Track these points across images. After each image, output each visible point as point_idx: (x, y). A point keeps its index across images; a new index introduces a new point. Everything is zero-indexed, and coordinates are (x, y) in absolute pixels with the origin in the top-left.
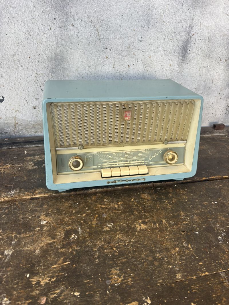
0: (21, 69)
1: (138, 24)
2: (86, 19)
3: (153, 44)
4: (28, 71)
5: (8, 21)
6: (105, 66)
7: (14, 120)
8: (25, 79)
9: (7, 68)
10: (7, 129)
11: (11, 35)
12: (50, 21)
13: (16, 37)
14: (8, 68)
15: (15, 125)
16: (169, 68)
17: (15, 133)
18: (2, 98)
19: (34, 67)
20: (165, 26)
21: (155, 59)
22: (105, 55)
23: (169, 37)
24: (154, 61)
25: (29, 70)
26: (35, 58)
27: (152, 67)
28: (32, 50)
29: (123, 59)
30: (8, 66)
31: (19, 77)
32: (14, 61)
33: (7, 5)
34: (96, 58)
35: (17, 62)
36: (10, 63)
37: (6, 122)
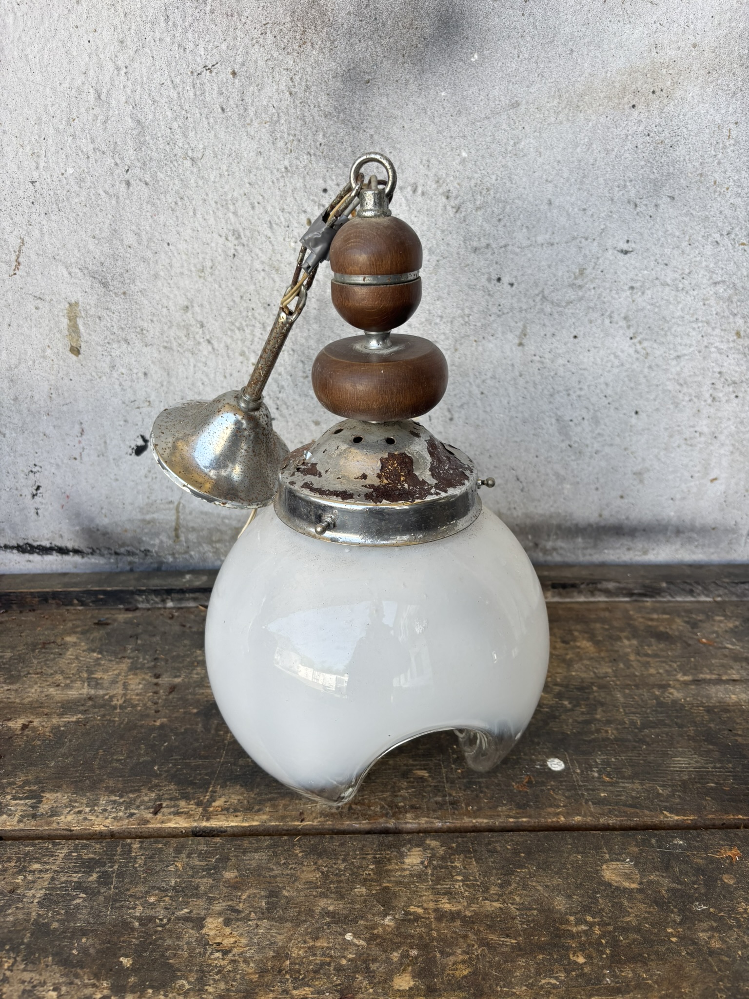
0: (205, 349)
1: (617, 194)
2: (431, 186)
3: (674, 263)
4: (228, 357)
5: (176, 203)
6: (489, 341)
7: (174, 511)
8: (216, 381)
9: (162, 349)
10: (151, 539)
11: (182, 246)
12: (309, 198)
13: (199, 251)
14: (165, 347)
15: (176, 530)
16: (732, 345)
17: (173, 554)
18: (140, 442)
19: (248, 343)
20: (719, 199)
21: (679, 313)
22: (491, 303)
23: (736, 235)
24: (673, 321)
25: (231, 353)
26: (253, 315)
27: (664, 340)
28: (246, 292)
29: (556, 316)
30: (167, 342)
31: (199, 375)
32: (187, 327)
33: (175, 151)
34: (460, 311)
35: (196, 329)
36: (172, 332)
37: (148, 517)
